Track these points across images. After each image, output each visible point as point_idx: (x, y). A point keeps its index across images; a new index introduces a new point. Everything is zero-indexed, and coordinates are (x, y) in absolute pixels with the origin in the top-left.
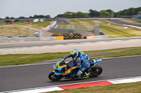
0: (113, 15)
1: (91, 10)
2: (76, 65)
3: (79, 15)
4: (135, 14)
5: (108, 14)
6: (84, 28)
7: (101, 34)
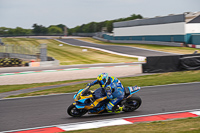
0: (66, 33)
1: (35, 25)
2: (105, 95)
3: (19, 33)
4: (98, 31)
5: (59, 31)
6: (25, 50)
7: (50, 59)
